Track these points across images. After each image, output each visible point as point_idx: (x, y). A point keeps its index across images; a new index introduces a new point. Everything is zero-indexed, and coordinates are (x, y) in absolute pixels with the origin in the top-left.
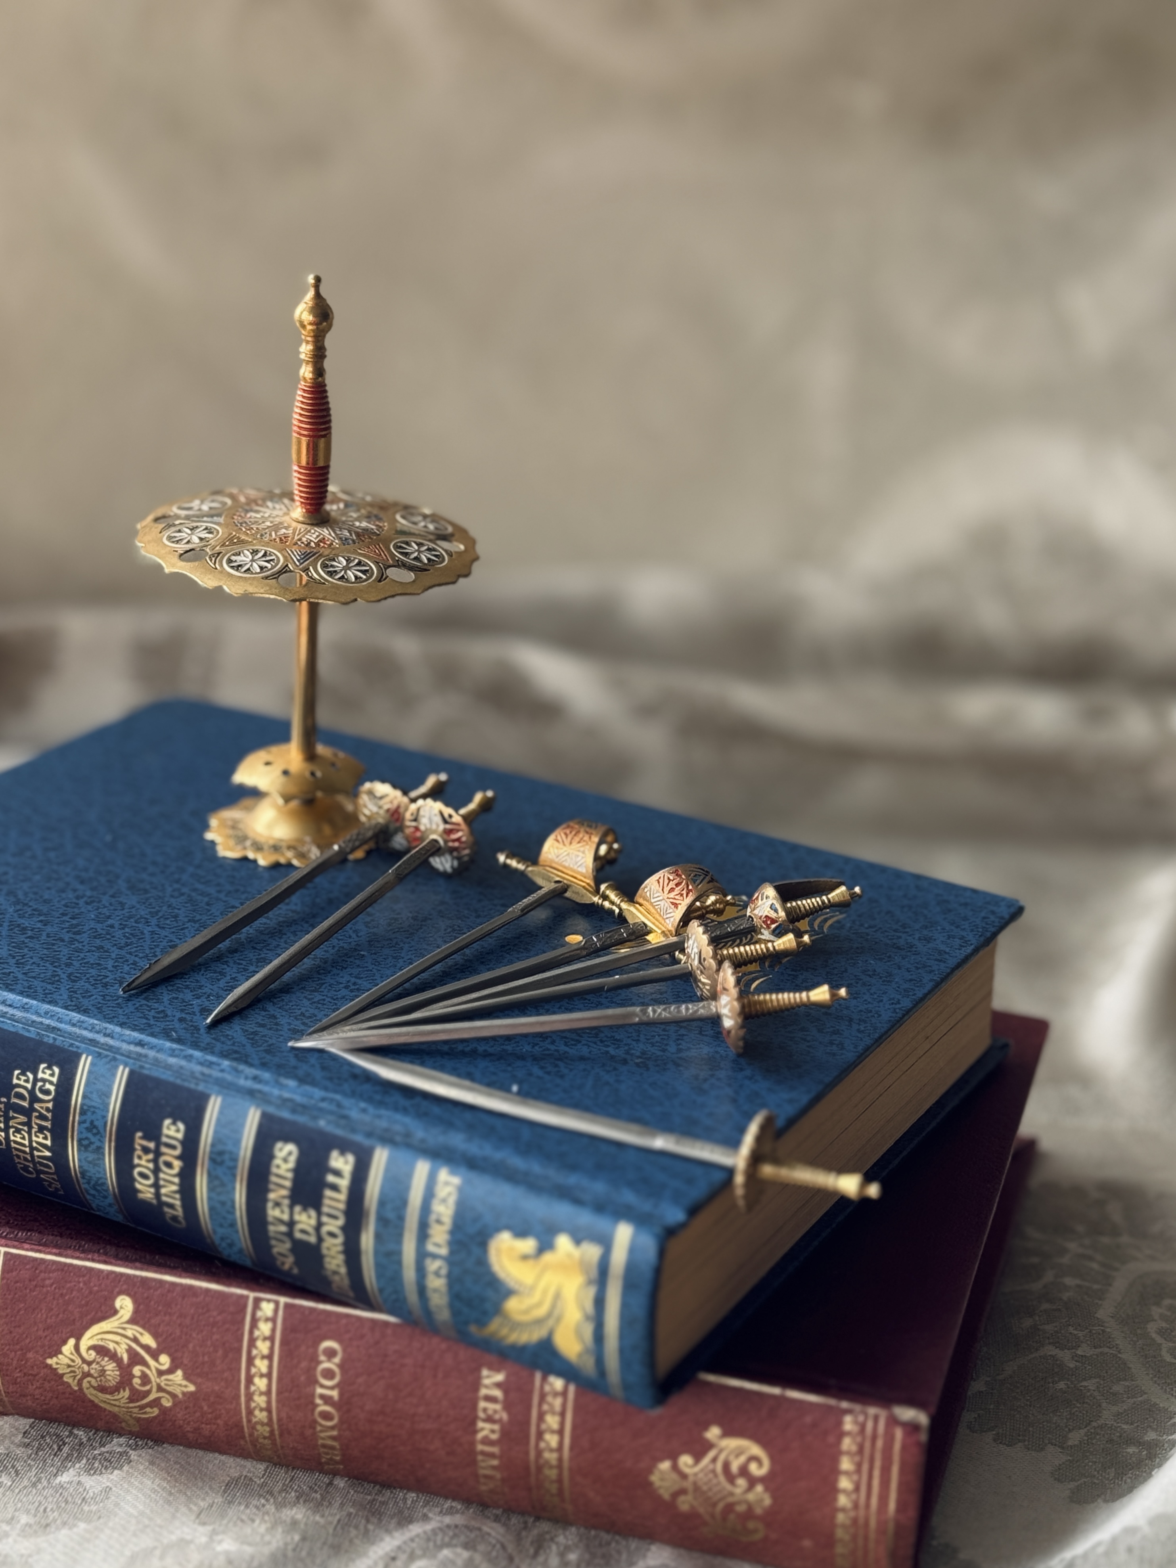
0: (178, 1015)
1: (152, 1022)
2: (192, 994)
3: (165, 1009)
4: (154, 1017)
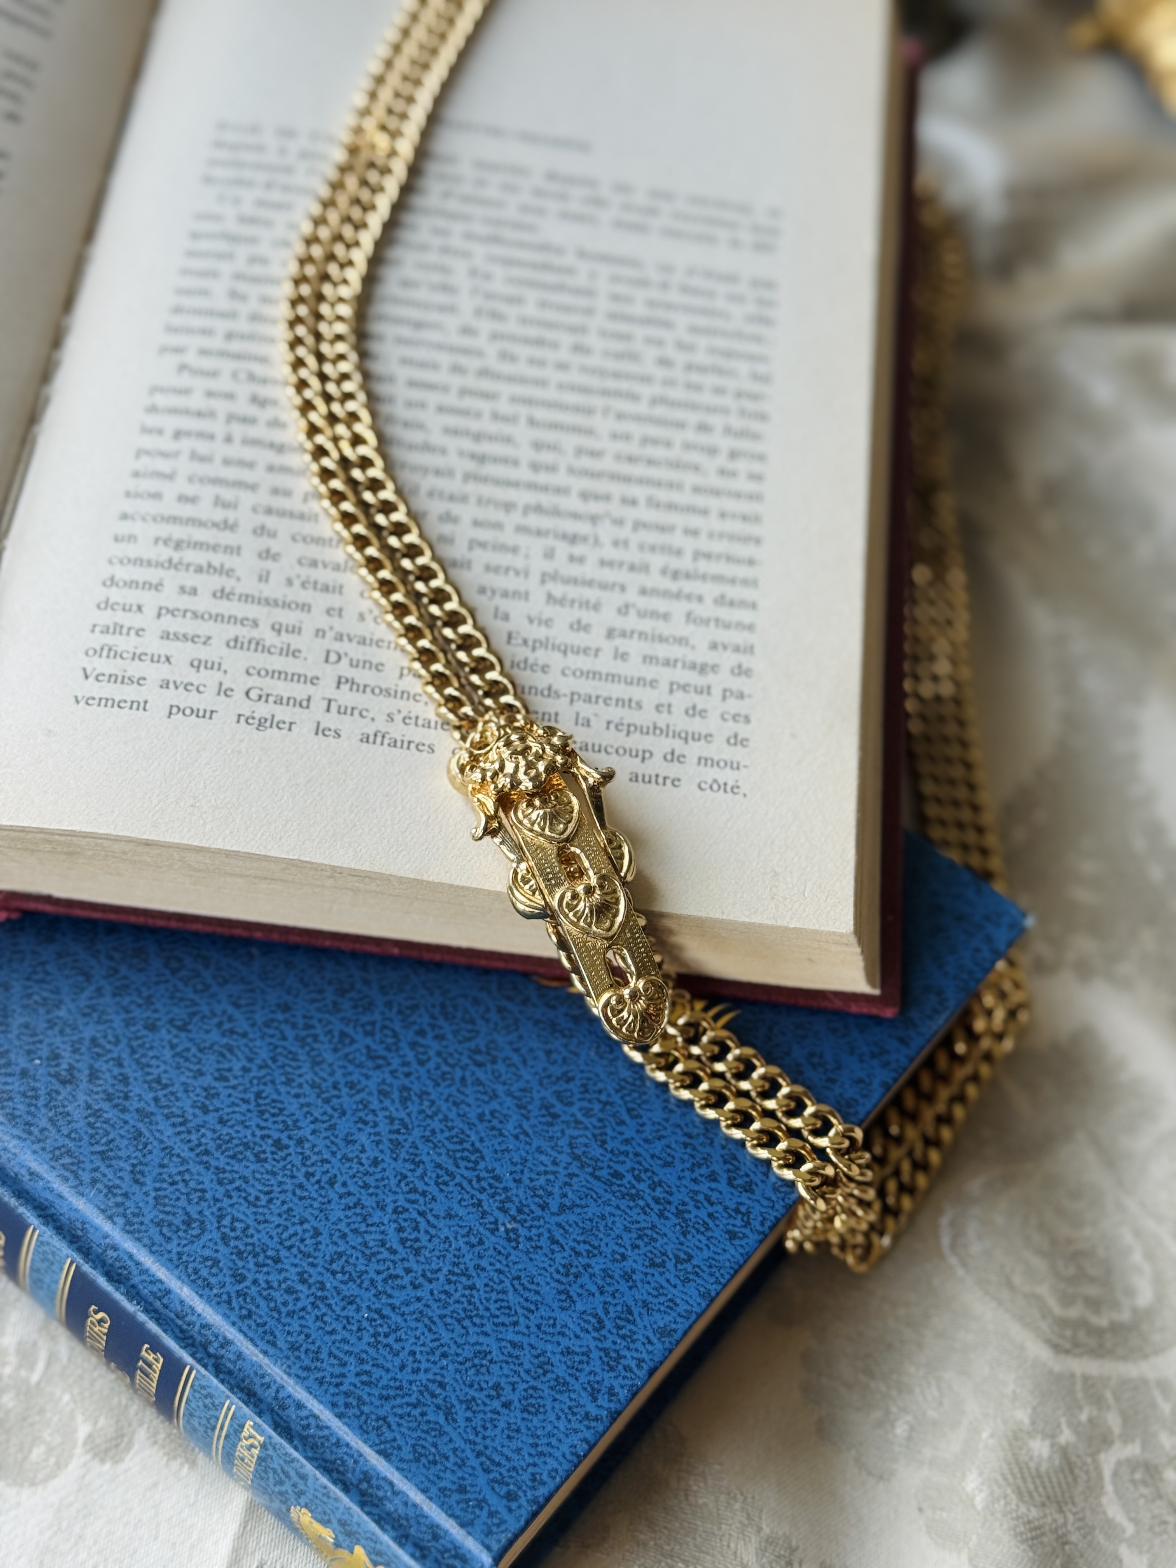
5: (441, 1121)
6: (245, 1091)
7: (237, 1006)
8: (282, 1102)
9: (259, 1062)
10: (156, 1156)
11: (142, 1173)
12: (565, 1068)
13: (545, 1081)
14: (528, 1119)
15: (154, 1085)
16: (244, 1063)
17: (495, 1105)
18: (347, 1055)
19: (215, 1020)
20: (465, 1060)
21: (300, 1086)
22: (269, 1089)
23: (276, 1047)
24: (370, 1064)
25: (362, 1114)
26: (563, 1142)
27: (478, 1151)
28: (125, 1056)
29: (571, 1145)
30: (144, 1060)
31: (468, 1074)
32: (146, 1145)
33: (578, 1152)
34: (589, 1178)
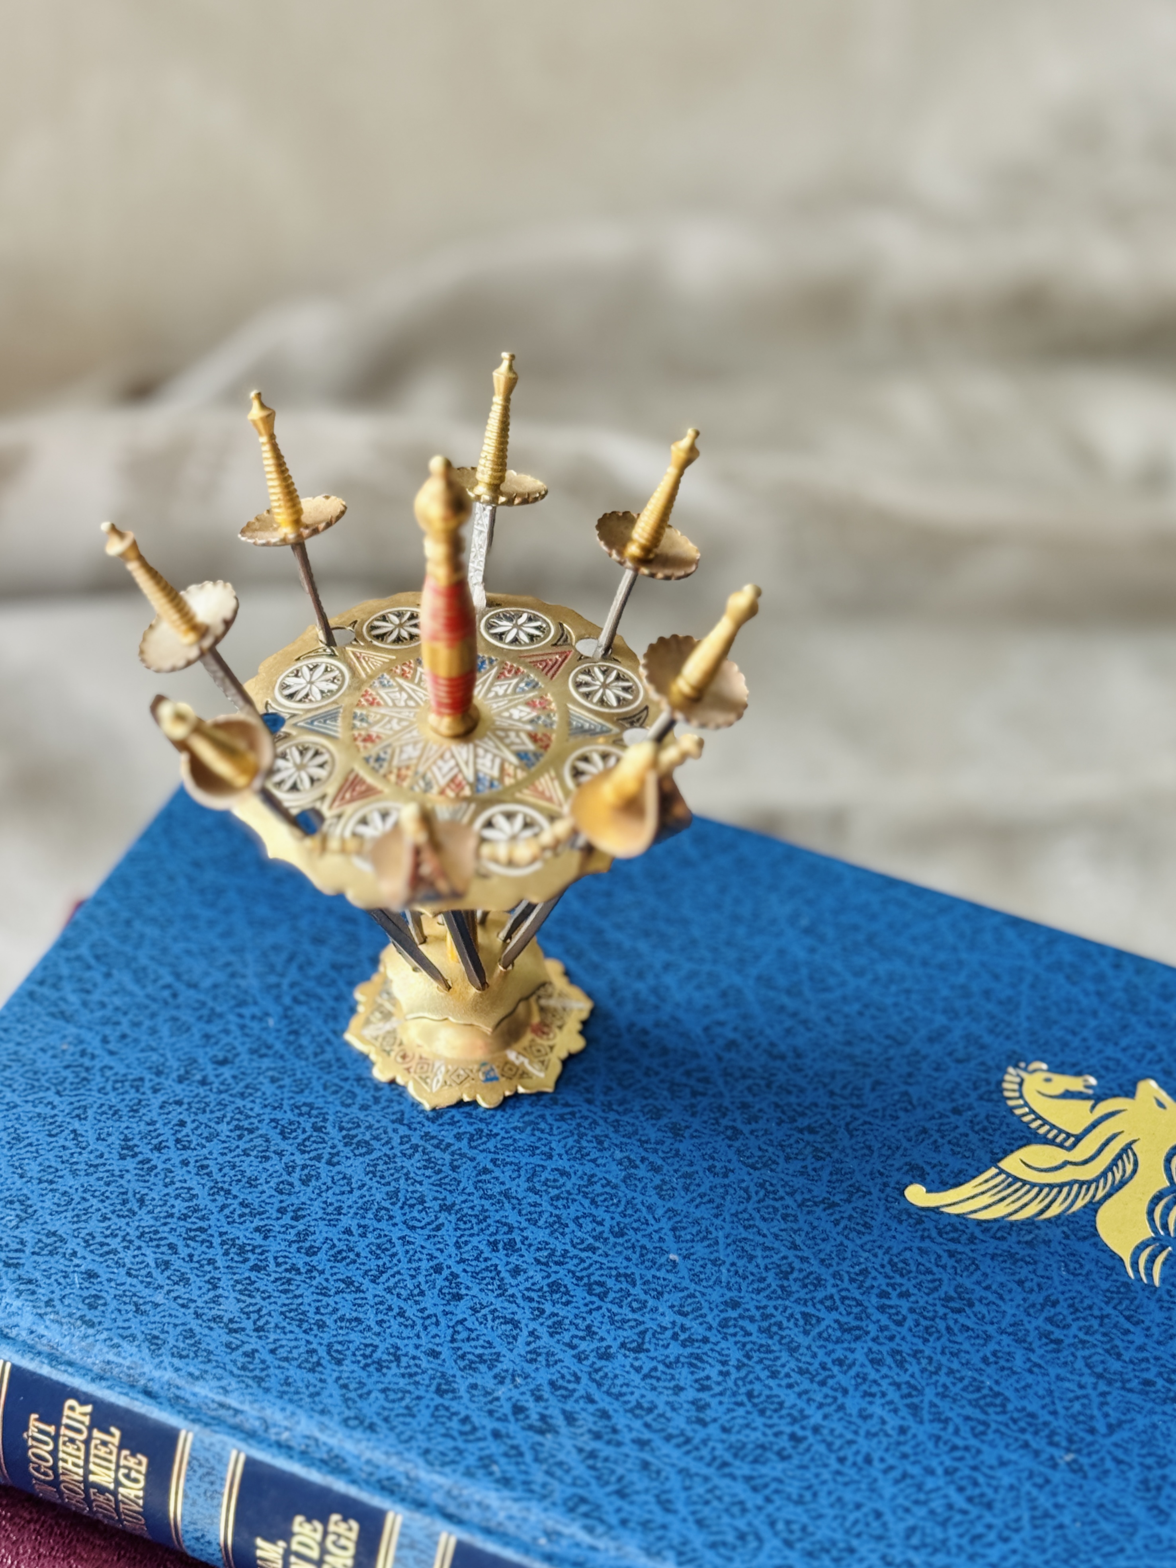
0: (491, 1424)
1: (461, 1444)
2: (492, 1373)
3: (469, 1412)
4: (462, 1433)
5: (948, 1374)
6: (734, 1394)
7: (685, 1315)
8: (778, 1396)
9: (733, 1362)
10: (675, 1482)
11: (669, 1501)
12: (1044, 1293)
13: (1032, 1311)
14: (1033, 1351)
15: (638, 1412)
16: (719, 1367)
17: (992, 1346)
18: (820, 1335)
19: (669, 1334)
20: (941, 1311)
21: (788, 1375)
22: (757, 1387)
23: (744, 1345)
24: (847, 1336)
25: (865, 1387)
26: (1079, 1364)
27: (997, 1395)
28: (593, 1390)
29: (1087, 1365)
30: (615, 1390)
31: (951, 1323)
32: (658, 1472)
33: (1099, 1369)
34: (1123, 1393)
